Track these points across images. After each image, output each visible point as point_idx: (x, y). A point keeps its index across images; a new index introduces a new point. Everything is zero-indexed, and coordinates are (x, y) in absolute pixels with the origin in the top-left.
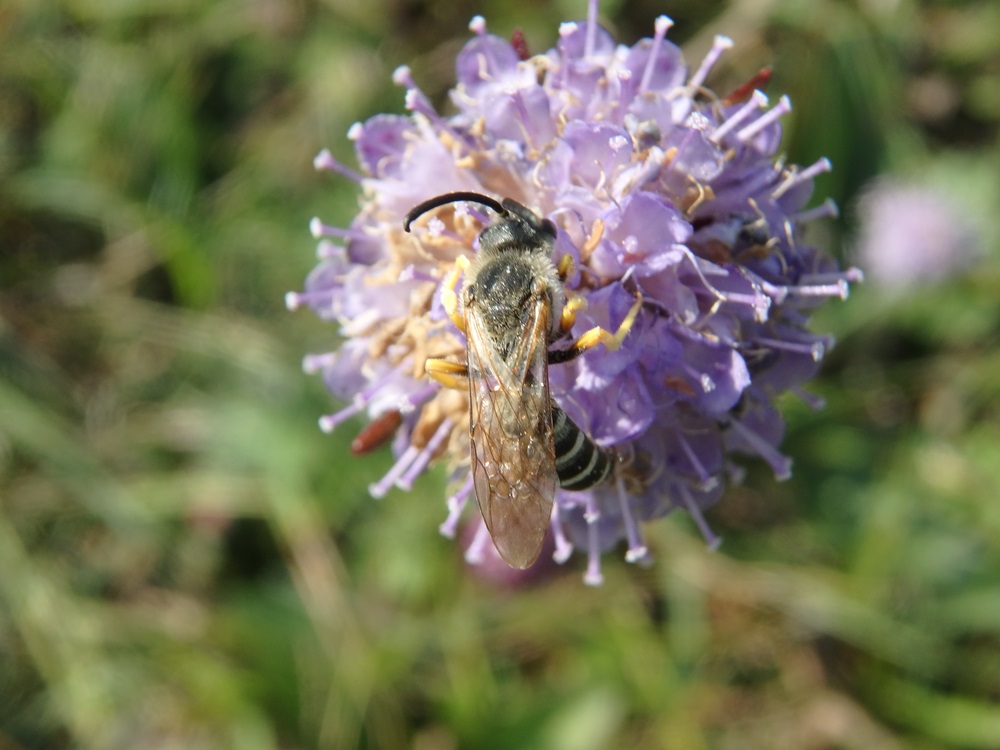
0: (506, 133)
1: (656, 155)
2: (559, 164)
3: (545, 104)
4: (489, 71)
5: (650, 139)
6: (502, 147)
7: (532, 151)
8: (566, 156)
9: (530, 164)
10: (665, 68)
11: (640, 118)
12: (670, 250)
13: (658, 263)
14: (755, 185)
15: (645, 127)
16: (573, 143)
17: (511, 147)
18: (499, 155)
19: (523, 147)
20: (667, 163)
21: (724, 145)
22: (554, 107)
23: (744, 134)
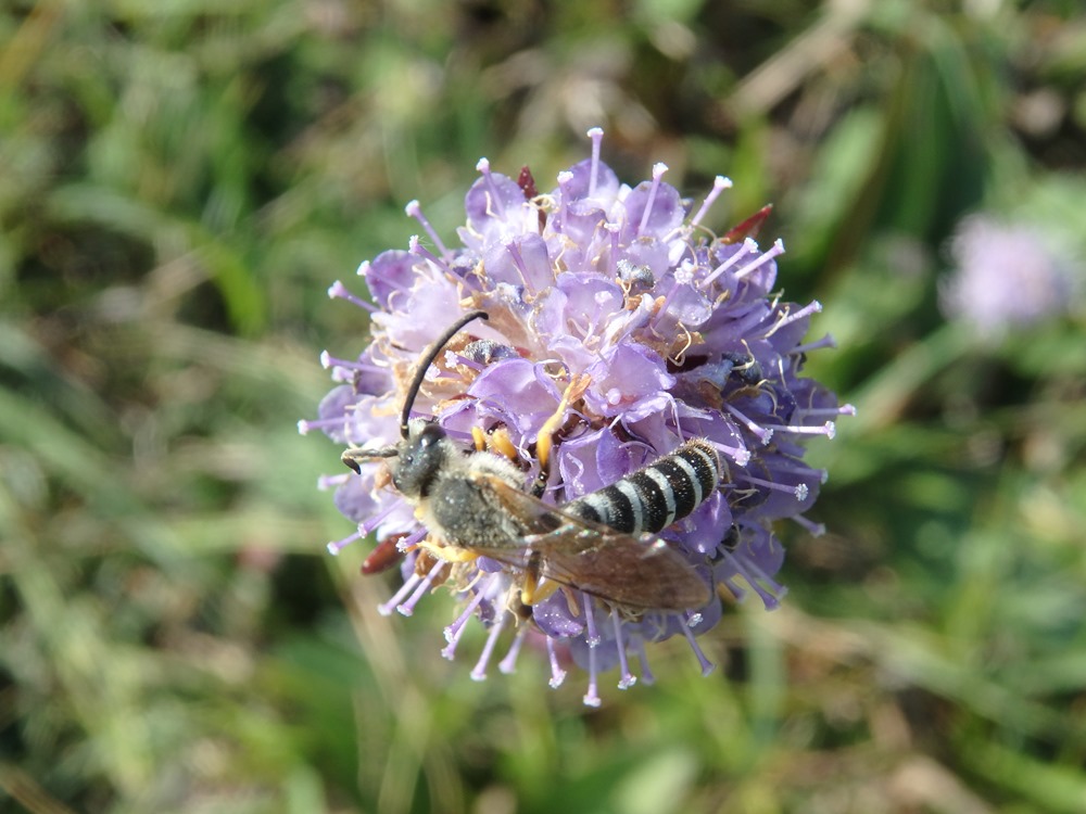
0: (506, 276)
1: (647, 302)
2: (553, 311)
3: (543, 248)
4: (494, 209)
5: (643, 285)
6: (501, 288)
7: (528, 296)
8: (559, 302)
9: (528, 307)
10: (664, 207)
11: (635, 262)
12: (656, 396)
13: (644, 410)
14: (749, 324)
15: (637, 273)
16: (567, 291)
17: (510, 290)
18: (500, 296)
19: (521, 291)
20: (657, 309)
21: (718, 286)
22: (551, 250)
23: (740, 274)
